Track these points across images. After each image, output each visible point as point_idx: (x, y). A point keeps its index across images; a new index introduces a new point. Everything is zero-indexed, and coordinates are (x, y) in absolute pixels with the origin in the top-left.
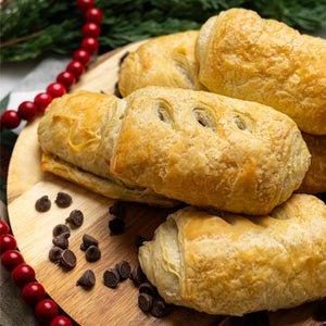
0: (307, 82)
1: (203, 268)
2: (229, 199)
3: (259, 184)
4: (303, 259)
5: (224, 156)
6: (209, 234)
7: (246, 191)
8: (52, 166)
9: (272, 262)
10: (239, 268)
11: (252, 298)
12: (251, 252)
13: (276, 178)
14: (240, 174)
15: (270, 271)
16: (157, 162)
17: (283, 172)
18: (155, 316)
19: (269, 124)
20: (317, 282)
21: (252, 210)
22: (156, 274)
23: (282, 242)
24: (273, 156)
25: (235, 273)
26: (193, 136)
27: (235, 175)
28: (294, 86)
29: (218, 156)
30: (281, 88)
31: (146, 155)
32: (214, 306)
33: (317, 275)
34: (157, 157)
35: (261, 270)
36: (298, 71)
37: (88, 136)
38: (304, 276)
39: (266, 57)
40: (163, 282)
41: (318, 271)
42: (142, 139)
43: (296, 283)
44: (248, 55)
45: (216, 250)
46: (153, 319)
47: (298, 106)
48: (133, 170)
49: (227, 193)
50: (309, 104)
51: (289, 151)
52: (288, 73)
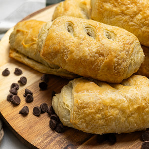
0: (145, 18)
1: (82, 107)
2: (99, 73)
3: (115, 66)
4: (135, 106)
5: (98, 50)
6: (87, 90)
7: (108, 69)
8: (14, 55)
9: (119, 107)
10: (101, 108)
11: (107, 125)
12: (108, 101)
13: (124, 64)
14: (105, 60)
15: (117, 111)
16: (63, 52)
17: (128, 61)
18: (57, 132)
19: (123, 37)
20: (143, 119)
21: (111, 80)
22: (59, 109)
23: (125, 97)
24: (123, 52)
25: (99, 111)
26: (83, 40)
27: (103, 60)
28: (138, 20)
29: (95, 50)
30: (132, 21)
31: (58, 47)
32: (87, 127)
33: (142, 116)
34: (63, 49)
35: (113, 110)
36: (141, 13)
37: (33, 40)
38: (135, 115)
39: (125, 5)
40: (62, 113)
41: (143, 114)
42: (57, 40)
43: (131, 119)
44: (116, 4)
45: (90, 98)
46: (56, 133)
47: (140, 30)
48: (51, 55)
49: (98, 69)
50: (145, 30)
51: (132, 51)
52: (136, 14)
